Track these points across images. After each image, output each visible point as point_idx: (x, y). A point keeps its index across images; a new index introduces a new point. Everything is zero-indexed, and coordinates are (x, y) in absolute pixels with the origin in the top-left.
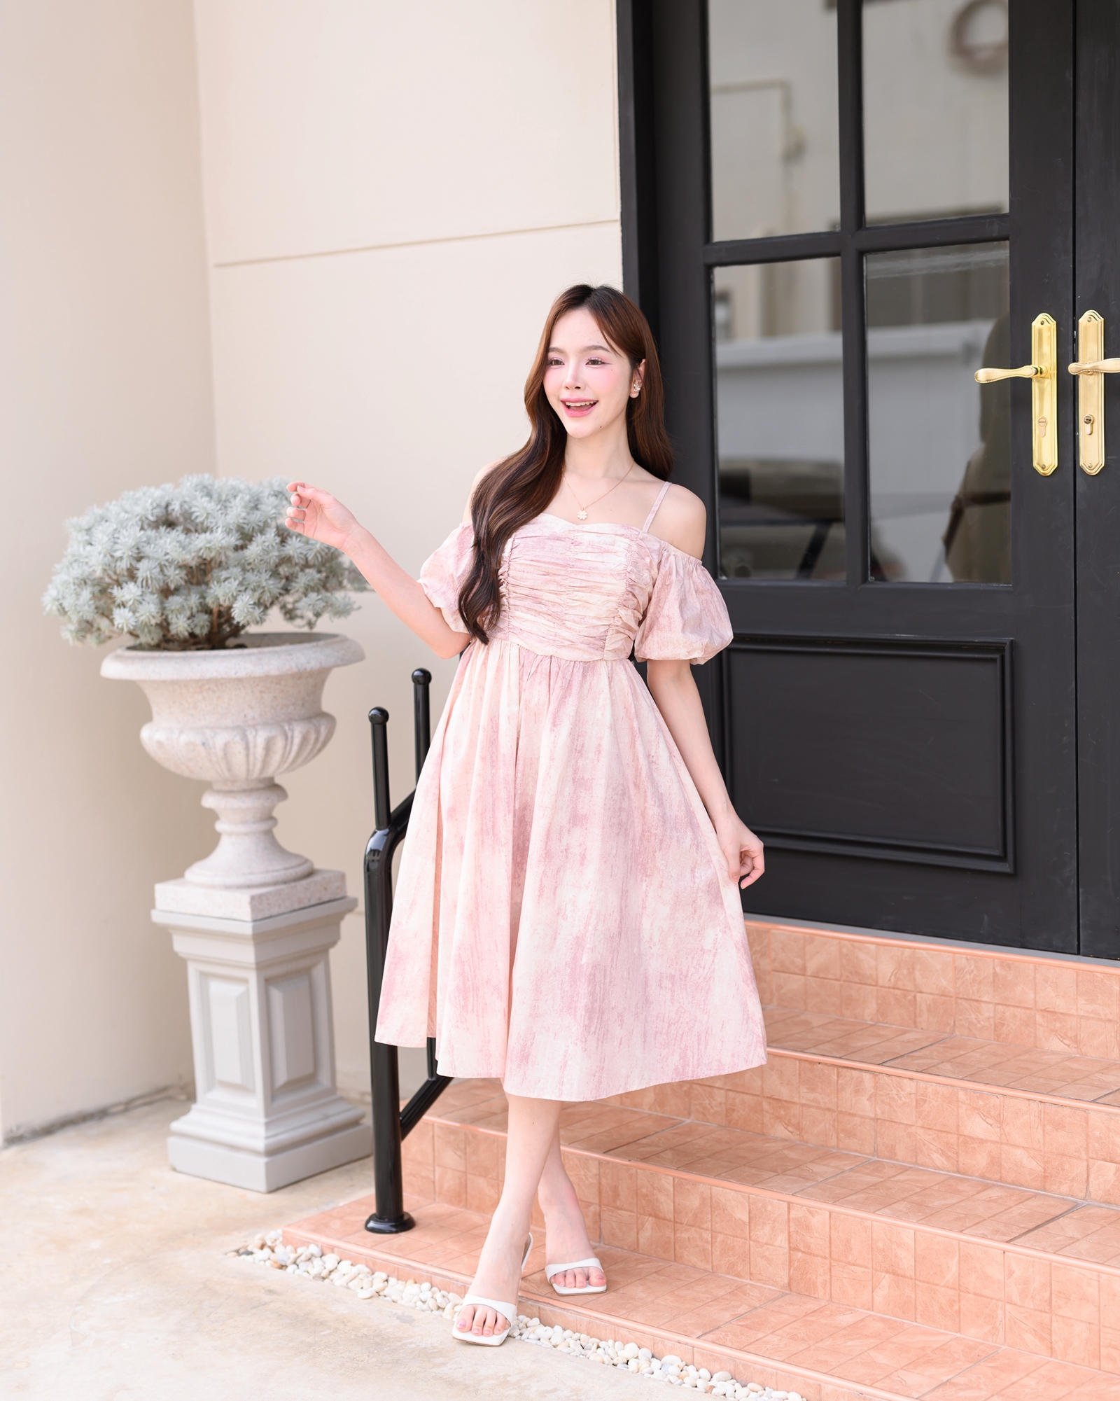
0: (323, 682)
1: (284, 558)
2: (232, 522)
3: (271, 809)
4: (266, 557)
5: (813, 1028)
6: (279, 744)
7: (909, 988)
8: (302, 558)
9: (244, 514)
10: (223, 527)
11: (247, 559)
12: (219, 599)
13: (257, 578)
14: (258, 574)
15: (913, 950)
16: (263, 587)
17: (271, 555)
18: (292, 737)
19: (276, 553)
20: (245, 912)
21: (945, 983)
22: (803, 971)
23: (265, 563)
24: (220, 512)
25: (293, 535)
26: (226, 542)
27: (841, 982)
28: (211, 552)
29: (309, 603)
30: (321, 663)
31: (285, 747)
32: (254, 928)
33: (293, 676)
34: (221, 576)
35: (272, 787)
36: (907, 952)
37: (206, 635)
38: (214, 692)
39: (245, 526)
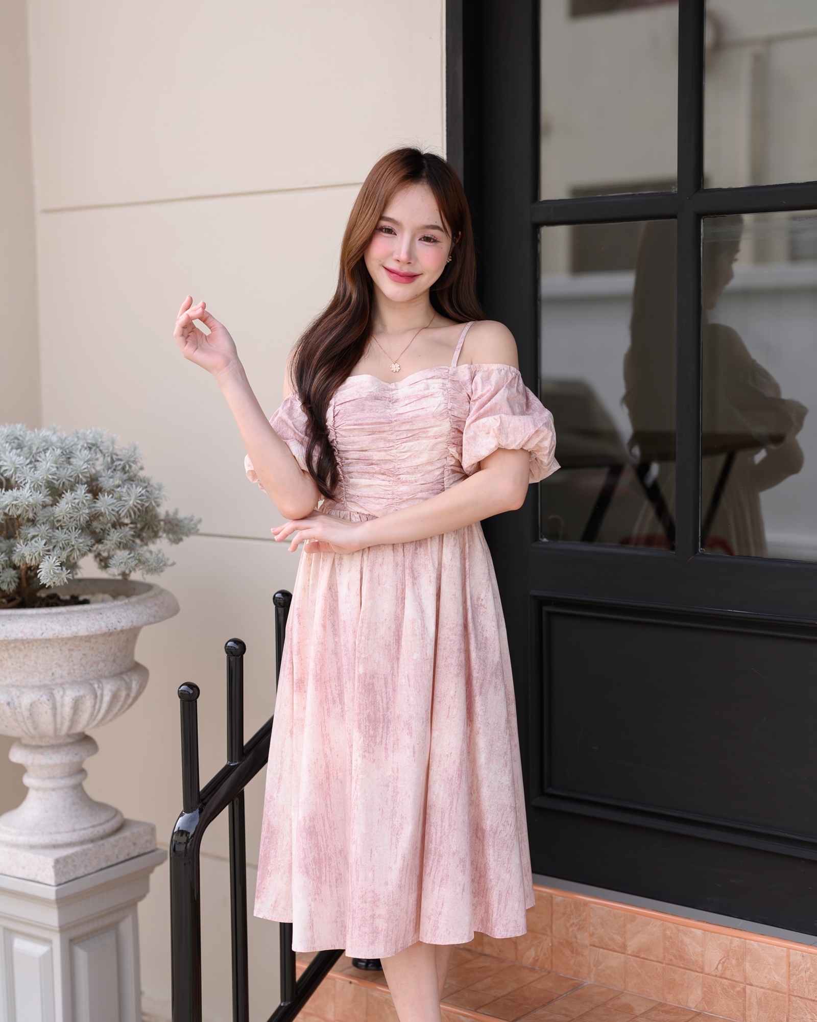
0: (136, 636)
1: (96, 514)
2: (41, 478)
3: (81, 762)
4: (75, 515)
5: (637, 1016)
6: (88, 704)
7: (737, 979)
8: (113, 515)
9: (54, 469)
10: (32, 482)
11: (55, 516)
12: (25, 557)
13: (66, 536)
14: (67, 531)
15: (743, 940)
16: (73, 546)
17: (81, 513)
18: (102, 695)
19: (87, 511)
20: (49, 876)
21: (777, 978)
22: (623, 949)
23: (74, 520)
24: (30, 466)
25: (105, 490)
26: (33, 499)
27: (664, 965)
28: (18, 509)
29: (121, 561)
30: (132, 622)
31: (94, 706)
32: (57, 892)
33: (104, 634)
34: (29, 533)
35: (85, 740)
36: (737, 942)
37: (13, 591)
38: (20, 650)
39: (55, 482)
